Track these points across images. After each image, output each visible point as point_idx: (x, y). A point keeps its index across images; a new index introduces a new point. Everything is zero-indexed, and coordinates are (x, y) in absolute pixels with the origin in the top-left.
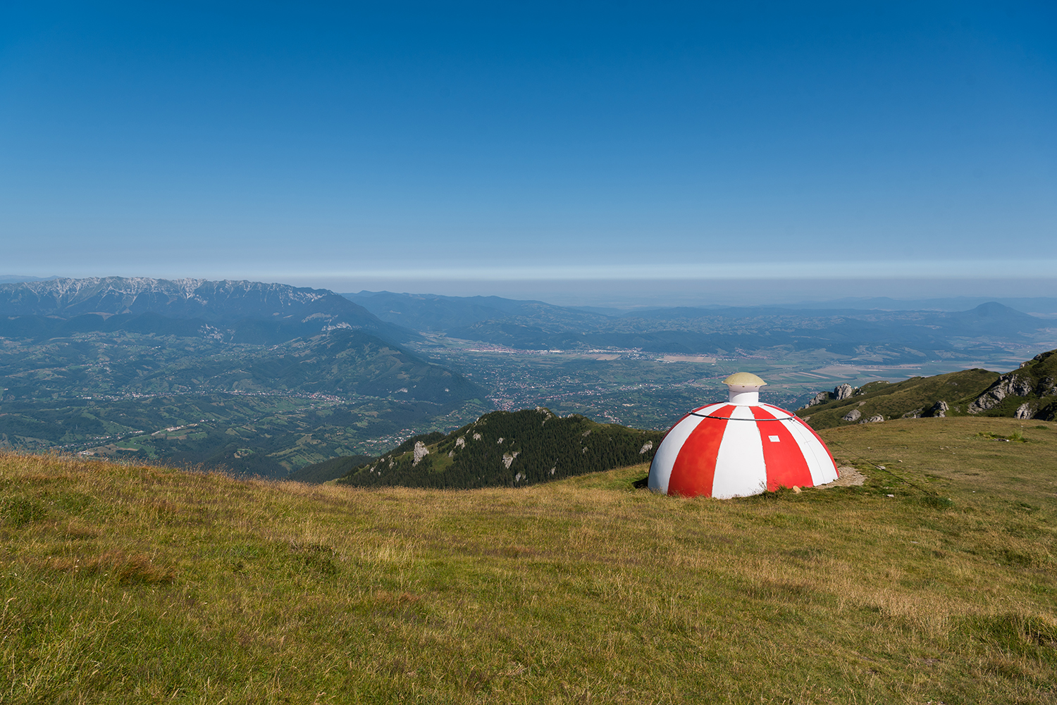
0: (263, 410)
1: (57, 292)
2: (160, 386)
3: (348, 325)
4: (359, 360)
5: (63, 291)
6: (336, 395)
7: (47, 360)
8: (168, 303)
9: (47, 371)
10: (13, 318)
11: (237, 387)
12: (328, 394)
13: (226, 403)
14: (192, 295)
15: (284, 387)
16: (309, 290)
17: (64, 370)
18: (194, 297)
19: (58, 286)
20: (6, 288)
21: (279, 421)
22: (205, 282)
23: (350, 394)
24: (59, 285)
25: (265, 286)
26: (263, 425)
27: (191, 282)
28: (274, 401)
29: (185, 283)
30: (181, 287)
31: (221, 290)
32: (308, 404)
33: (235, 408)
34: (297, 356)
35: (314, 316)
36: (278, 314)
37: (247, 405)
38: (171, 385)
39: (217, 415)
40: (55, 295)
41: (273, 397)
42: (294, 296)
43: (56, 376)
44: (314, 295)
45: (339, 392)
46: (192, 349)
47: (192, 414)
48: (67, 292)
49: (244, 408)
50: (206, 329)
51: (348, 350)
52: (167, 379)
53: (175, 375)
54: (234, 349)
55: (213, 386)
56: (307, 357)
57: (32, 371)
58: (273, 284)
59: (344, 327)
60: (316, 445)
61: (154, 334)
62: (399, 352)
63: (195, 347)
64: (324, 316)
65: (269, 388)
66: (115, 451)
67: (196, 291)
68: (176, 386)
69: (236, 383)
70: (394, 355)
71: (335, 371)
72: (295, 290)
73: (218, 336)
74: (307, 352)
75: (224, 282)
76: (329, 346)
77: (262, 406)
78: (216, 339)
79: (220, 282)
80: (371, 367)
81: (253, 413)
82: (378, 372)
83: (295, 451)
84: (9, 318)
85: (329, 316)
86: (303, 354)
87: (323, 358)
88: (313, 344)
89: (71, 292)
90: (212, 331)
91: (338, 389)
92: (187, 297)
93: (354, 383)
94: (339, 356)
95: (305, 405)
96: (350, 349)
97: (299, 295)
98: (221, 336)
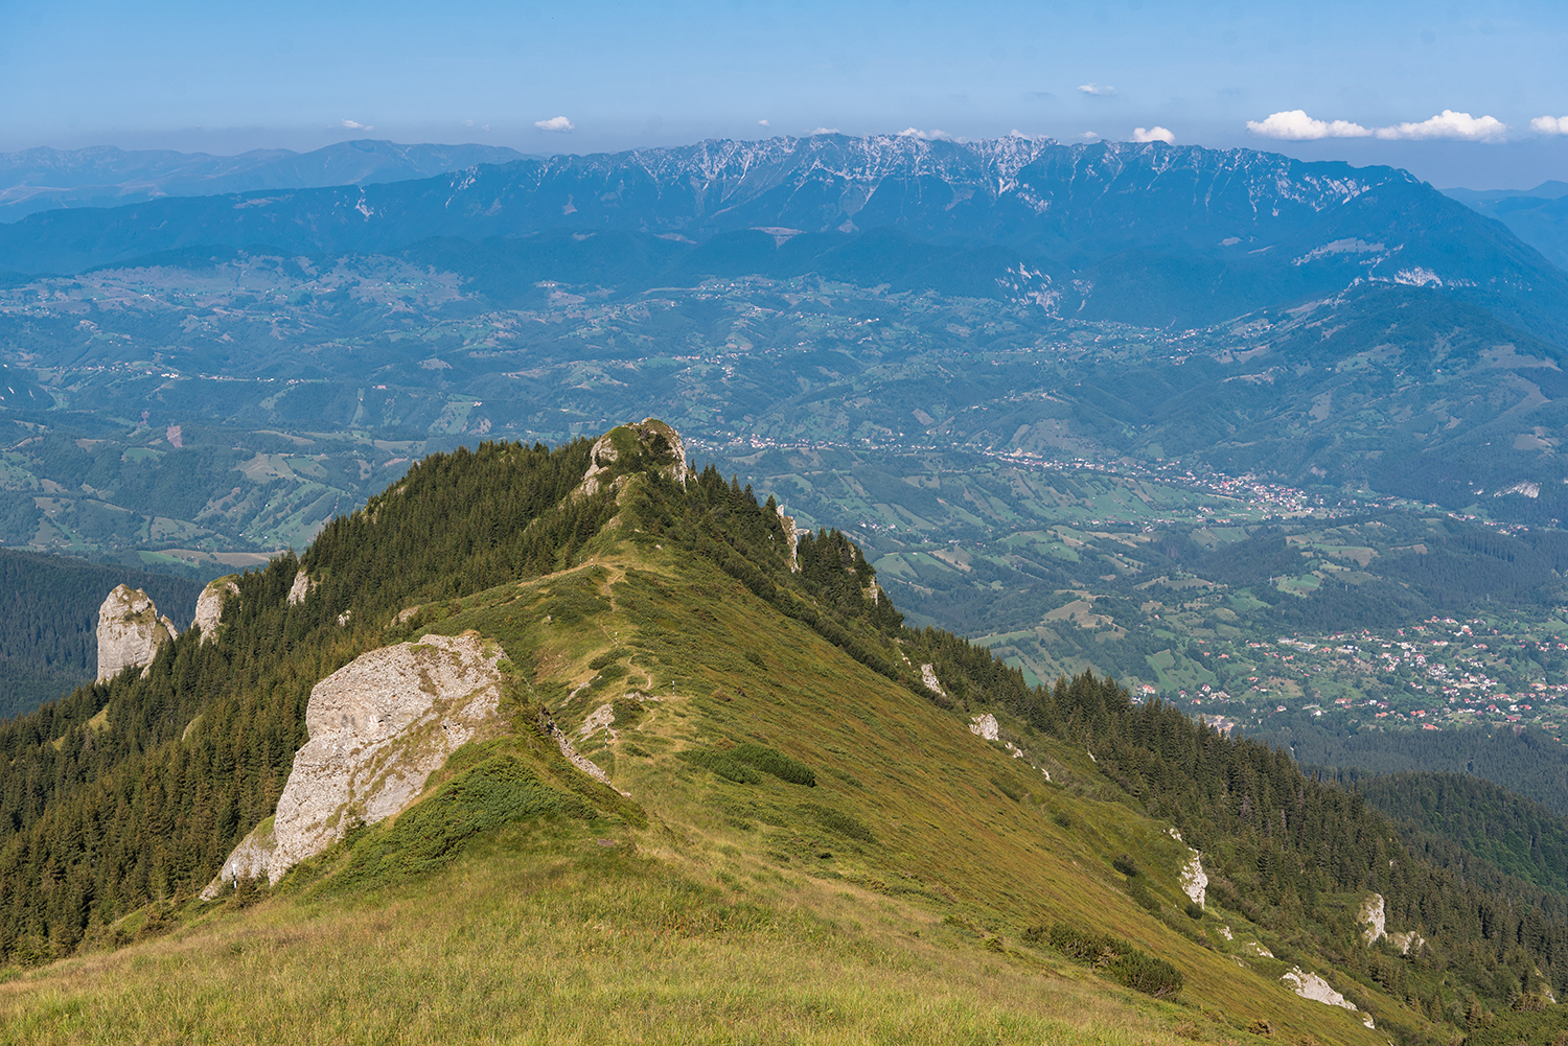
1: (700, 176)
2: (827, 424)
3: (1432, 276)
4: (1406, 381)
5: (712, 172)
6: (1299, 487)
7: (611, 341)
8: (949, 207)
9: (593, 368)
10: (582, 237)
11: (1023, 442)
12: (1279, 482)
13: (946, 482)
14: (1011, 185)
15: (1156, 451)
16: (1339, 170)
17: (630, 366)
18: (1017, 190)
19: (702, 161)
20: (595, 166)
21: (1055, 546)
22: (1051, 148)
23: (1347, 489)
24: (706, 157)
25: (1210, 157)
26: (1000, 554)
27: (1014, 148)
29: (998, 149)
30: (987, 159)
31: (1090, 171)
32: (1189, 507)
33: (968, 497)
34: (1227, 360)
35: (1335, 247)
36: (1235, 240)
37: (1003, 492)
38: (855, 422)
39: (907, 514)
40: (695, 183)
41: (1086, 476)
42: (1292, 189)
43: (606, 380)
44: (1351, 184)
45: (1315, 479)
46: (964, 331)
47: (840, 502)
48: (720, 175)
49: (994, 500)
50: (1018, 278)
51: (1379, 348)
52: (846, 404)
53: (874, 394)
54: (1073, 335)
55: (961, 434)
56: (1256, 365)
57: (563, 366)
58: (1235, 151)
59: (1420, 282)
61: (888, 286)
62: (1549, 363)
63: (973, 325)
64: (1362, 247)
65: (1111, 452)
67: (1027, 173)
68: (868, 425)
69: (1024, 429)
70: (1521, 372)
71: (1321, 409)
72: (1297, 169)
73: (1045, 299)
74: (1261, 349)
75: (1100, 148)
76: (1328, 334)
78: (1040, 308)
79: (1090, 147)
80: (1438, 407)
81: (1011, 516)
82: (1454, 423)
83: (1011, 642)
84: (575, 236)
85: (1380, 247)
86: (1245, 357)
87: (1301, 371)
88: (1292, 326)
89: (729, 174)
90: (1035, 284)
91: (1314, 471)
92: (998, 190)
93: (1369, 455)
94: (1344, 365)
95: (1180, 509)
96: (1387, 346)
97: (1305, 184)
98: (1054, 299)
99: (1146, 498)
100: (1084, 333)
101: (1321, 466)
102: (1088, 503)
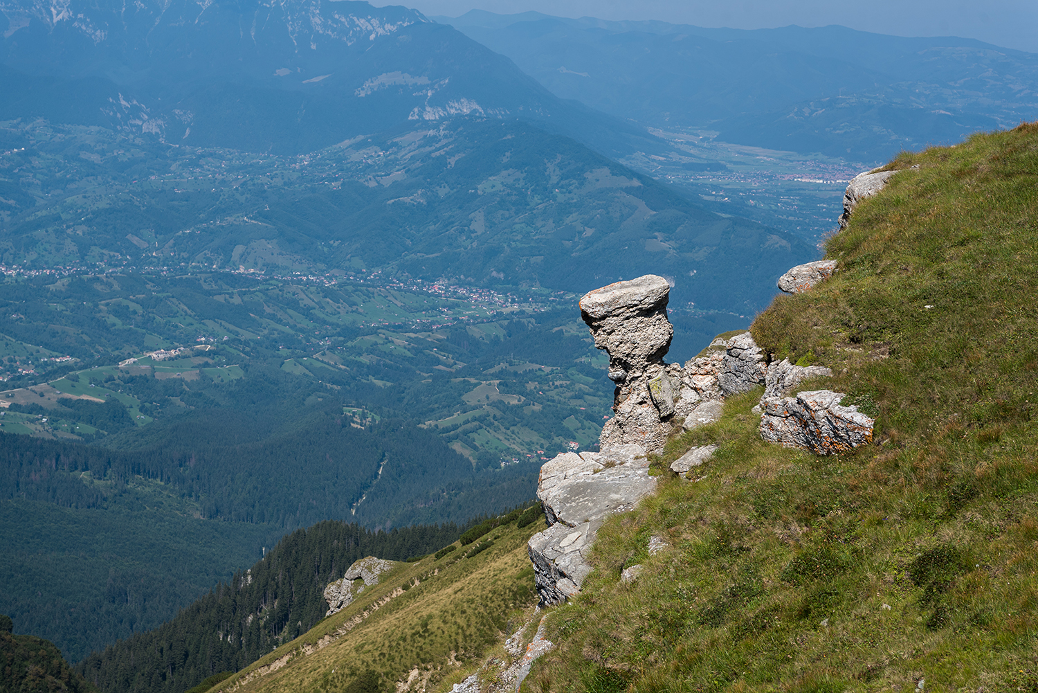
0: (333, 319)
3: (475, 106)
4: (537, 199)
6: (489, 287)
8: (7, 34)
11: (243, 259)
14: (64, 15)
18: (71, 20)
21: (391, 347)
23: (524, 288)
28: (355, 298)
31: (139, 4)
32: (434, 309)
33: (268, 310)
34: (373, 184)
35: (385, 79)
36: (288, 71)
37: (293, 304)
39: (231, 327)
42: (325, 26)
44: (375, 22)
45: (500, 281)
46: (95, 158)
47: (174, 321)
49: (290, 311)
50: (119, 108)
51: (504, 173)
52: (69, 231)
53: (88, 222)
54: (202, 162)
55: (185, 255)
56: (400, 188)
59: (466, 111)
60: (518, 406)
62: (636, 183)
63: (103, 153)
65: (322, 266)
66: (54, 401)
67: (79, 4)
68: (96, 250)
69: (239, 249)
70: (628, 190)
71: (479, 226)
73: (151, 127)
74: (398, 175)
76: (452, 161)
77: (328, 309)
78: (149, 135)
80: (572, 219)
81: (311, 324)
82: (589, 232)
85: (423, 80)
86: (387, 182)
87: (443, 193)
90: (135, 112)
91: (494, 274)
92: (52, 18)
93: (533, 260)
94: (484, 187)
95: (426, 310)
96: (511, 171)
97: (335, 21)
98: (160, 126)
99: (399, 304)
100: (210, 159)
101: (498, 271)
102: (361, 310)
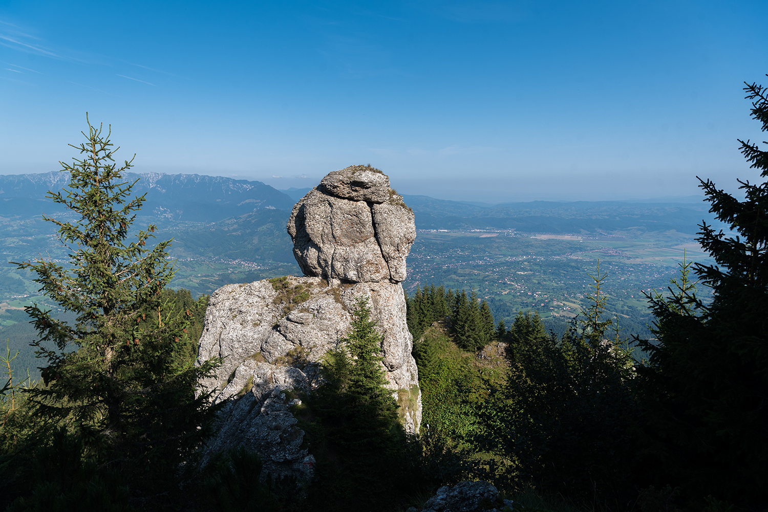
0: (184, 273)
1: (50, 182)
4: (277, 232)
5: (54, 181)
6: (254, 261)
7: (22, 231)
9: (15, 240)
10: (7, 200)
12: (248, 261)
14: (154, 185)
15: (211, 254)
16: (245, 182)
17: (30, 238)
18: (156, 187)
19: (50, 177)
20: (11, 178)
21: (191, 283)
22: (165, 175)
23: (267, 261)
24: (52, 176)
25: (211, 178)
26: (174, 286)
27: (154, 175)
28: (195, 266)
29: (149, 175)
30: (146, 178)
31: (177, 181)
32: (225, 269)
34: (226, 229)
35: (247, 201)
36: (220, 200)
40: (49, 184)
41: (194, 262)
42: (234, 187)
43: (21, 243)
44: (249, 185)
45: (258, 259)
48: (57, 182)
50: (160, 210)
51: (268, 224)
54: (179, 225)
56: (235, 230)
57: (3, 239)
58: (217, 177)
63: (148, 223)
64: (255, 201)
65: (197, 255)
67: (158, 182)
71: (256, 241)
72: (234, 182)
73: (168, 216)
74: (235, 226)
75: (180, 175)
76: (253, 221)
77: (183, 270)
78: (167, 218)
79: (176, 175)
84: (5, 199)
85: (259, 201)
86: (231, 228)
87: (248, 231)
88: (241, 220)
89: (61, 182)
90: (165, 212)
91: (257, 257)
92: (150, 186)
93: (271, 252)
94: (260, 229)
95: (223, 269)
96: (270, 224)
97: (237, 186)
98: (171, 215)
99: (213, 267)
100: (182, 224)
101: (259, 256)
102: (196, 270)
